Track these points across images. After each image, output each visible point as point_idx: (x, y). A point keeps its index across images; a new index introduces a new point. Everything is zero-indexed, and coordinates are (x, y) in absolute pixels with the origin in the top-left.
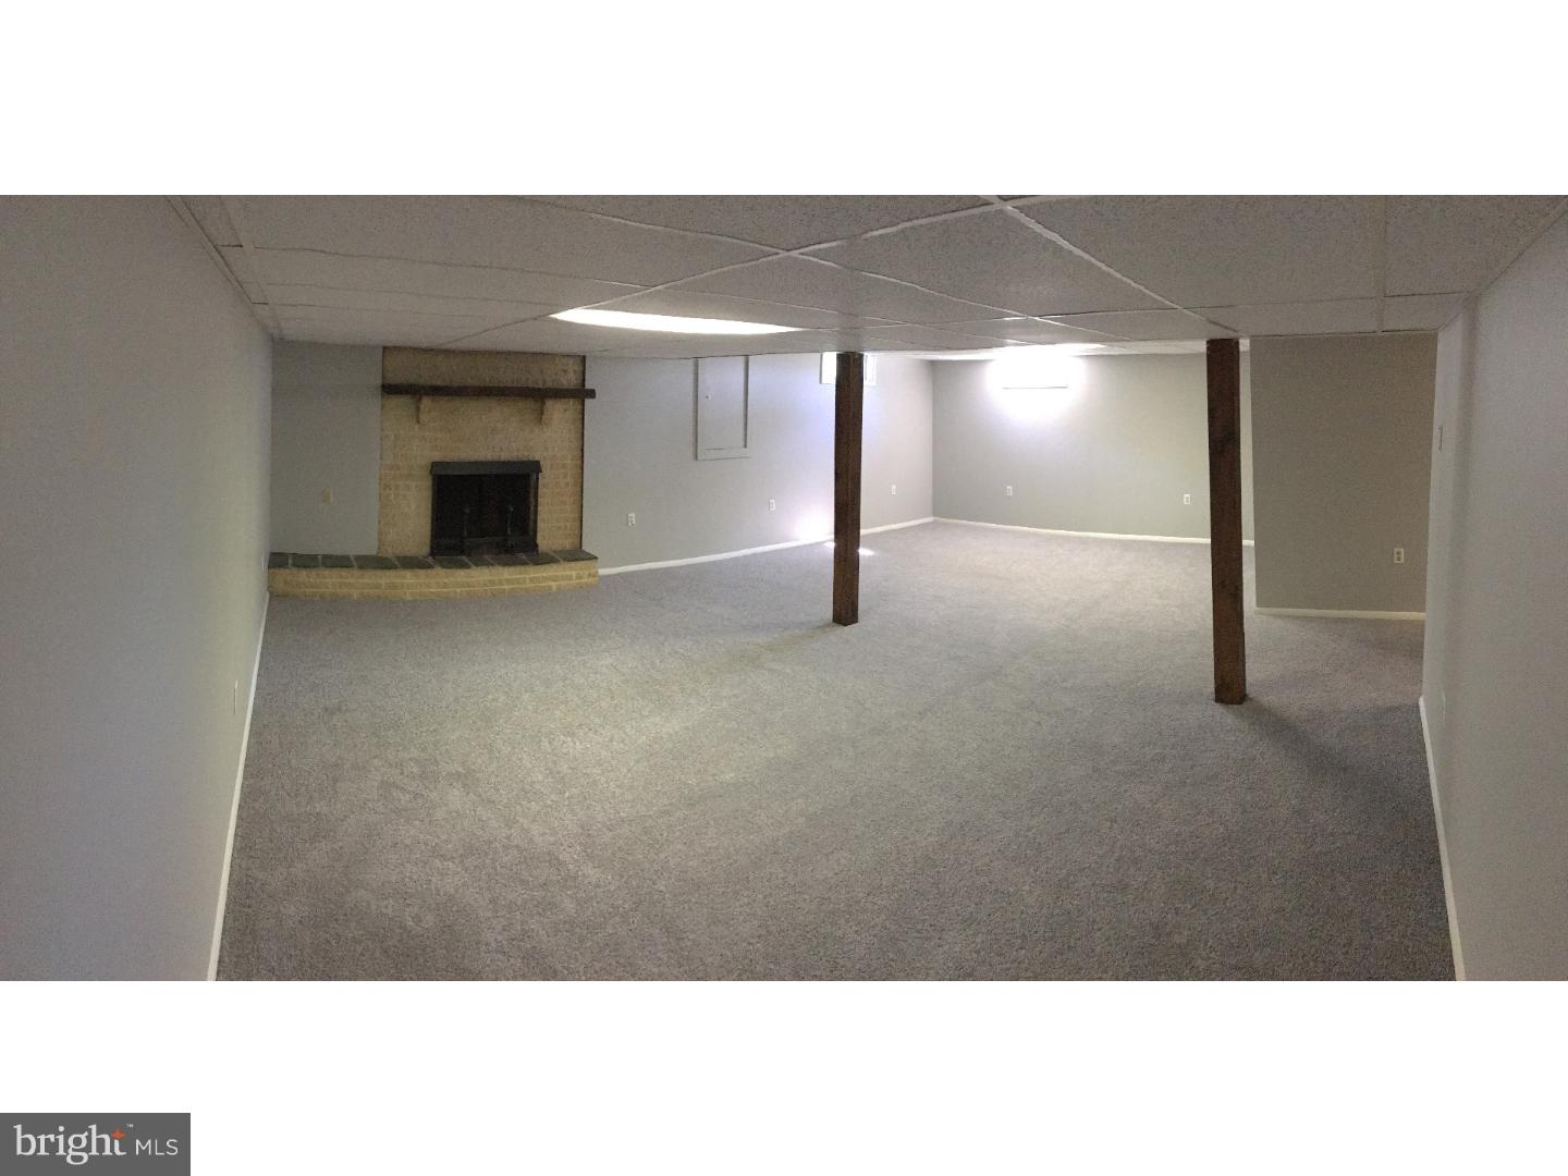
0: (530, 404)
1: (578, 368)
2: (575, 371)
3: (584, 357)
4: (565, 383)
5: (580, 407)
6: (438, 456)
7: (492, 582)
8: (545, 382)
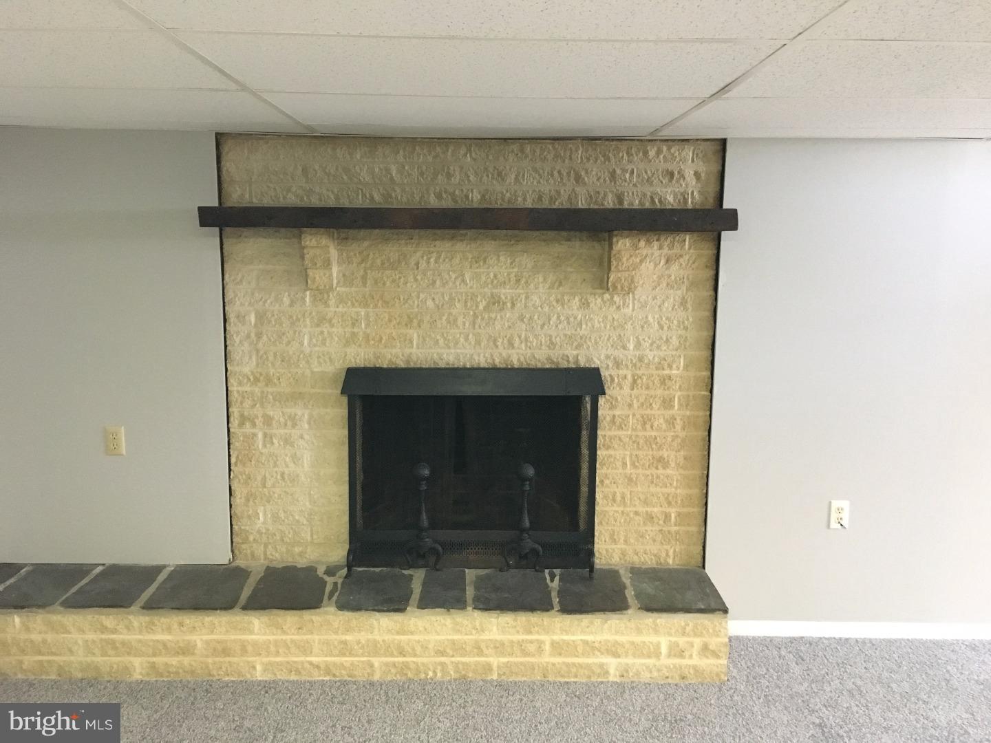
0: (581, 248)
1: (707, 168)
2: (697, 175)
3: (723, 142)
4: (670, 199)
5: (709, 252)
6: (361, 356)
7: (459, 648)
8: (620, 198)
